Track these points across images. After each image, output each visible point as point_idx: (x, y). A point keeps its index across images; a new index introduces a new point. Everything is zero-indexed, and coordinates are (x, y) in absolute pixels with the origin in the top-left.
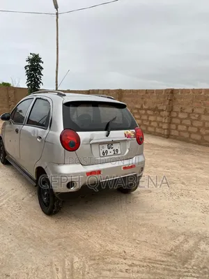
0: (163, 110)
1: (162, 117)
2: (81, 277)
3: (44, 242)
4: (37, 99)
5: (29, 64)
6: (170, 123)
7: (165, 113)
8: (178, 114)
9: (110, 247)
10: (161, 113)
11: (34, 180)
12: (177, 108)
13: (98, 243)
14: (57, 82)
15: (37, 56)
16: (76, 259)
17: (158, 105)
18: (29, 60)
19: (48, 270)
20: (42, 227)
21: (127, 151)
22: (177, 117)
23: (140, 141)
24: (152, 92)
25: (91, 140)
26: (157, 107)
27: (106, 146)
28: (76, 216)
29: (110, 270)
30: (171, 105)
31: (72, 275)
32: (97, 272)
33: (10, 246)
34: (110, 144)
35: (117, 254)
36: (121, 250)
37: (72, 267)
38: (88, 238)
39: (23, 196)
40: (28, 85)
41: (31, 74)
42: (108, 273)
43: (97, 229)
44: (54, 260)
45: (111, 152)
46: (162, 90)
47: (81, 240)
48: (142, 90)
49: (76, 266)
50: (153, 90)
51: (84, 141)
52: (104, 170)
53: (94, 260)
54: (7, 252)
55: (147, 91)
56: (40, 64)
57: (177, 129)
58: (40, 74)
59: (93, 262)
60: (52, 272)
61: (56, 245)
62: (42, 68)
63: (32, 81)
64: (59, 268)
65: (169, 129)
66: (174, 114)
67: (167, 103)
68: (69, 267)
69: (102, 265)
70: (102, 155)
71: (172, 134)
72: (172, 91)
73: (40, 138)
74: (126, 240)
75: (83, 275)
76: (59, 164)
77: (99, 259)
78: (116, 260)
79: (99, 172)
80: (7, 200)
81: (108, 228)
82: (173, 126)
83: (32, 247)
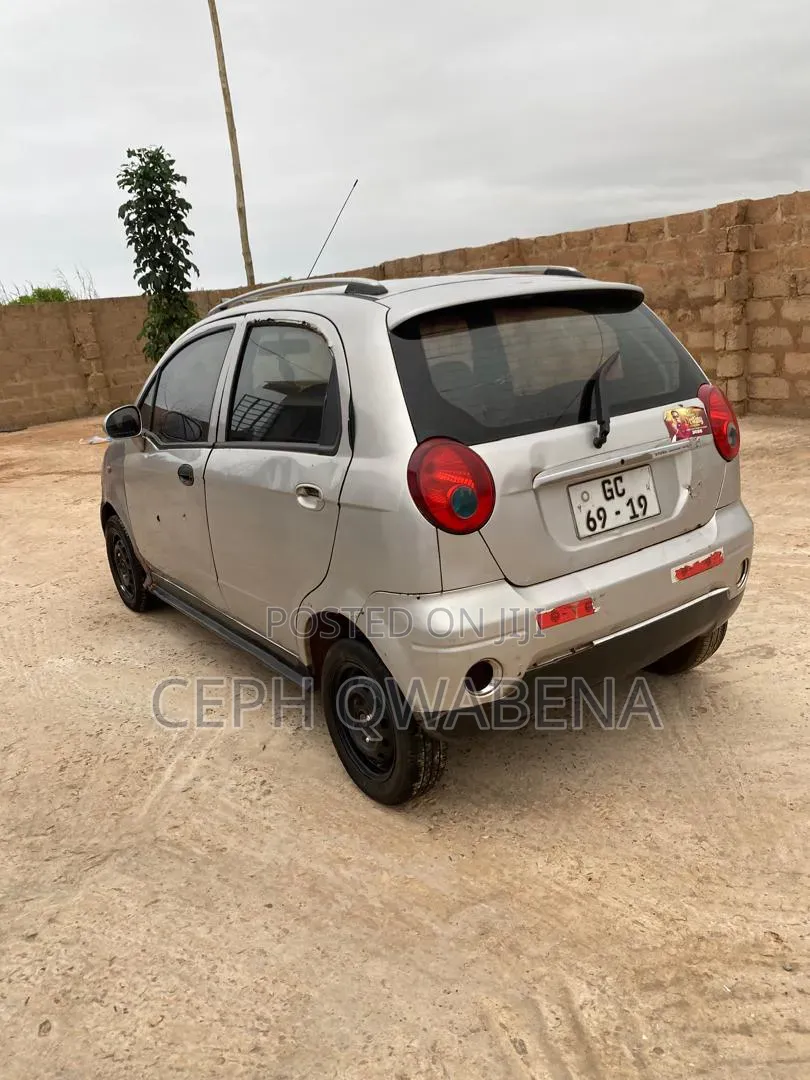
0: (711, 301)
1: (710, 327)
2: (634, 1072)
3: (418, 927)
4: (250, 327)
5: (133, 197)
6: (747, 350)
7: (725, 312)
8: (777, 307)
9: (703, 919)
10: (705, 313)
11: (300, 669)
12: (772, 283)
13: (645, 909)
14: (247, 253)
15: (156, 157)
16: (581, 994)
17: (690, 281)
18: (129, 179)
19: (480, 1050)
20: (385, 859)
21: (684, 495)
22: (776, 320)
23: (726, 447)
24: (653, 229)
25: (535, 472)
26: (681, 293)
27: (595, 491)
28: (505, 799)
29: (745, 1030)
30: (744, 273)
31: (591, 1065)
32: (694, 1042)
33: (287, 959)
34: (610, 479)
35: (743, 948)
36: (753, 932)
37: (577, 1027)
38: (592, 888)
39: (257, 737)
40: (143, 282)
41: (146, 237)
42: (742, 1041)
43: (613, 846)
44: (491, 1003)
45: (618, 511)
46: (699, 215)
47: (565, 900)
48: (610, 231)
49: (591, 1019)
50: (658, 221)
51: (510, 479)
52: (603, 593)
53: (659, 985)
54: (283, 989)
55: (630, 231)
56: (177, 186)
57: (779, 371)
58: (181, 228)
59: (658, 999)
60: (502, 1058)
61: (473, 932)
62: (185, 205)
63: (154, 264)
64: (523, 1036)
65: (746, 378)
66: (762, 311)
67: (727, 267)
68: (565, 1031)
69: (701, 1011)
70: (584, 531)
71: (760, 393)
72: (745, 212)
73: (311, 492)
74: (760, 883)
75: (640, 1062)
76: (419, 596)
77: (677, 981)
78: (754, 976)
79: (586, 606)
80: (200, 760)
81: (661, 835)
82: (763, 362)
83: (376, 954)
